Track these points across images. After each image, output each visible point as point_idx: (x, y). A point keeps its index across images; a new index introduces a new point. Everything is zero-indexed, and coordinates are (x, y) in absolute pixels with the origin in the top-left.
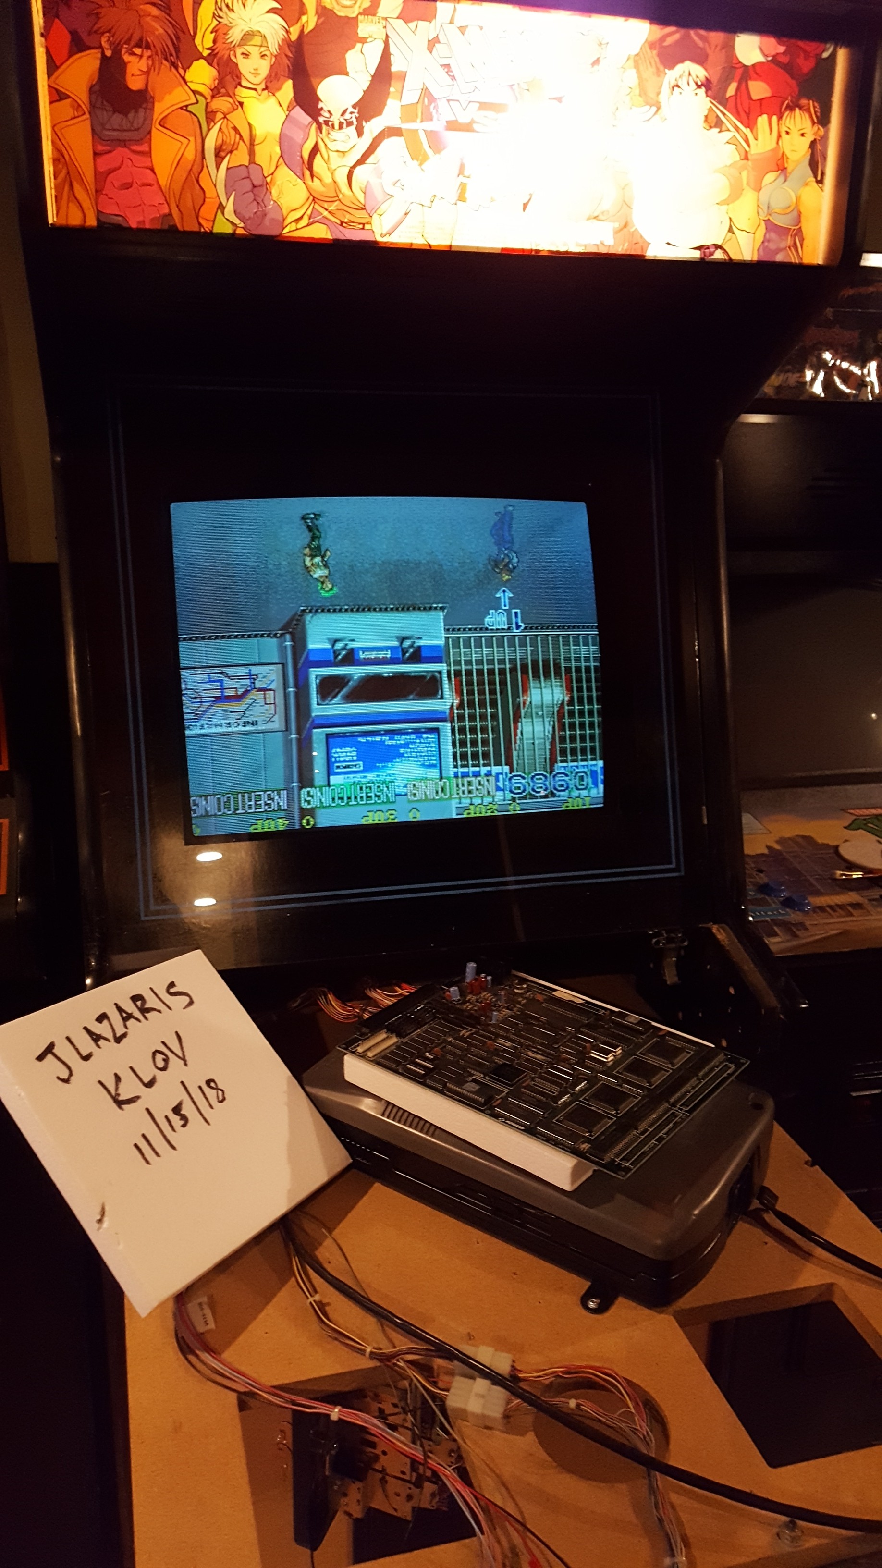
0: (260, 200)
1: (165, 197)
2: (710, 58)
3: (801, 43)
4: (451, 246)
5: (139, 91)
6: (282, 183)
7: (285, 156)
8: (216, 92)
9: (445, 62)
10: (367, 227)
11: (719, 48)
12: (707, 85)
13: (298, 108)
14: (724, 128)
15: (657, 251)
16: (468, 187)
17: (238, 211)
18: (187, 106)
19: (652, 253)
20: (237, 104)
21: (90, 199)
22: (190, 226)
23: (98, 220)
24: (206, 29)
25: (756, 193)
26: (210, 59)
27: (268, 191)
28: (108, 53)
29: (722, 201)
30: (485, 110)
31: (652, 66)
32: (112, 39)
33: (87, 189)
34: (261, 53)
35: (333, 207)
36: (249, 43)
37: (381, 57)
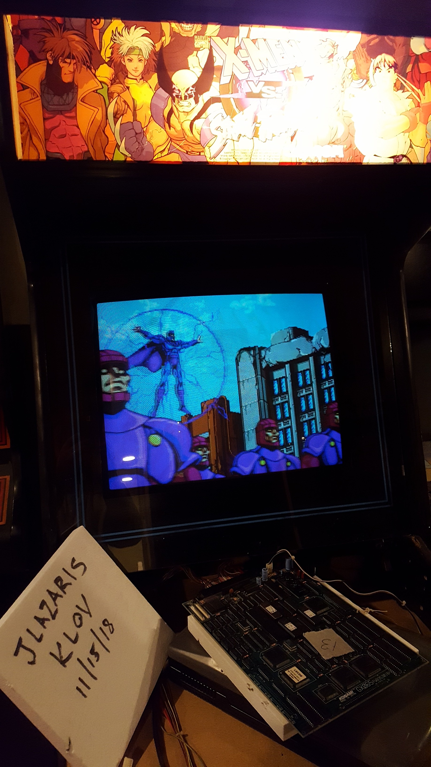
0: (140, 141)
1: (85, 141)
2: (396, 52)
4: (250, 163)
5: (69, 83)
6: (153, 131)
7: (154, 116)
8: (113, 81)
9: (245, 59)
10: (202, 154)
11: (401, 45)
12: (395, 66)
13: (161, 88)
14: (405, 91)
15: (369, 160)
16: (259, 129)
17: (127, 148)
18: (97, 90)
19: (365, 161)
20: (126, 88)
21: (42, 144)
22: (100, 157)
23: (47, 156)
24: (107, 47)
25: (425, 126)
26: (109, 64)
27: (145, 136)
28: (51, 62)
29: (406, 130)
30: (268, 85)
31: (363, 57)
32: (53, 55)
33: (40, 139)
34: (139, 58)
35: (182, 143)
36: (133, 54)
37: (208, 58)
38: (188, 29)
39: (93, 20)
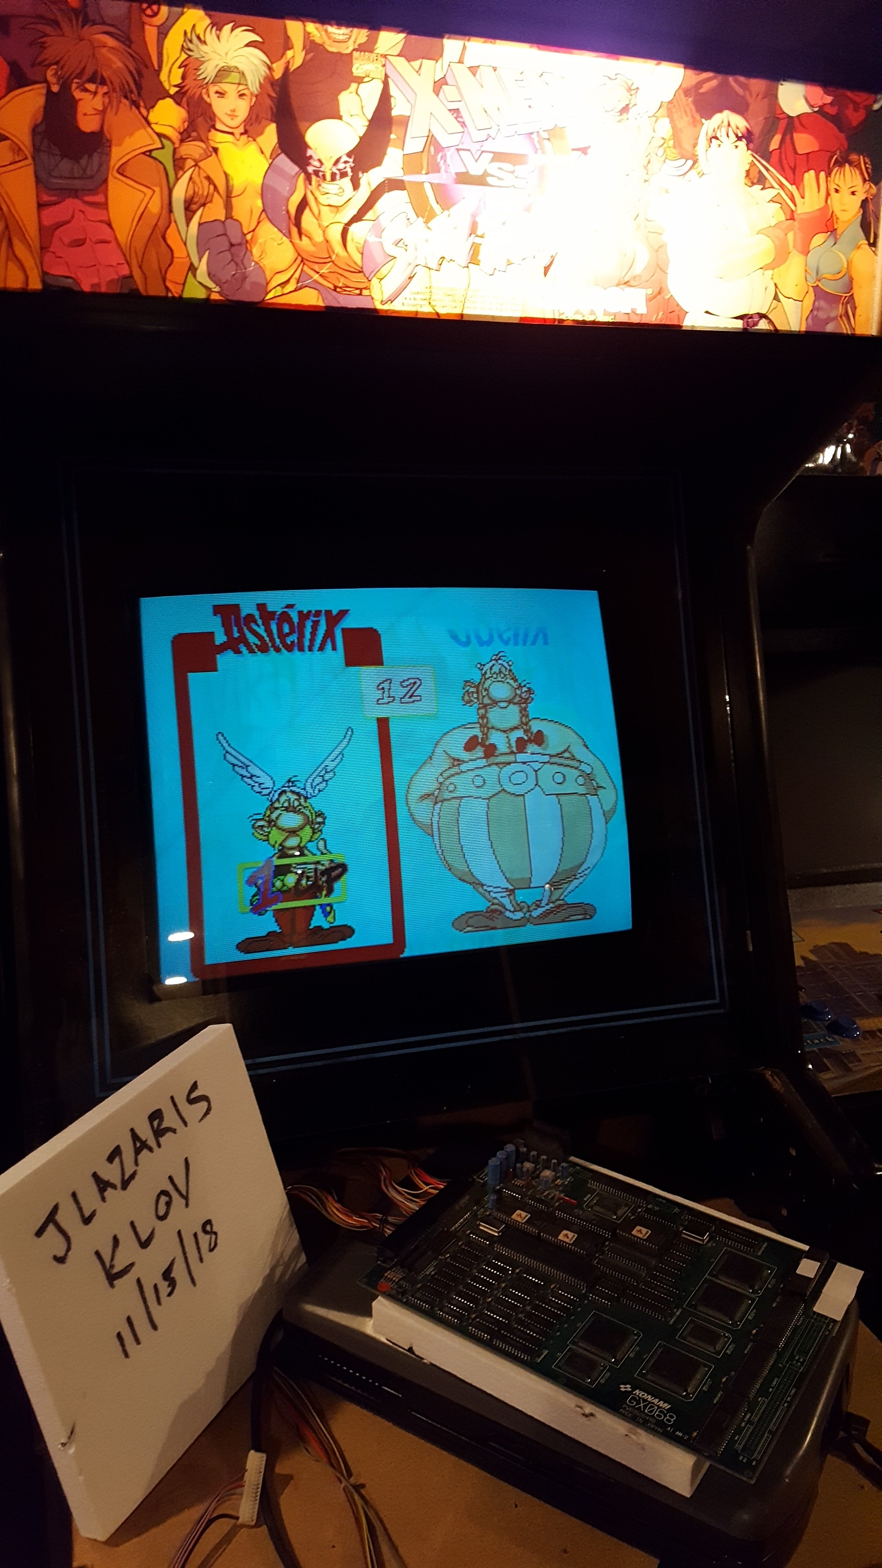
0: (239, 263)
1: (125, 256)
2: (751, 108)
3: (849, 94)
4: (462, 315)
5: (93, 133)
6: (265, 241)
7: (269, 211)
8: (185, 135)
9: (454, 106)
10: (365, 292)
11: (760, 96)
12: (748, 137)
13: (283, 155)
14: (767, 186)
15: (695, 321)
16: (481, 248)
17: (213, 273)
18: (151, 151)
19: (688, 323)
20: (211, 149)
21: (34, 258)
22: (156, 290)
23: (43, 282)
24: (173, 64)
25: (803, 257)
26: (179, 98)
27: (248, 251)
28: (55, 89)
29: (767, 265)
30: (500, 161)
31: (687, 115)
32: (59, 73)
33: (30, 246)
34: (239, 92)
35: (324, 270)
36: (226, 81)
37: (380, 99)
38: (341, 38)
39: (145, 6)
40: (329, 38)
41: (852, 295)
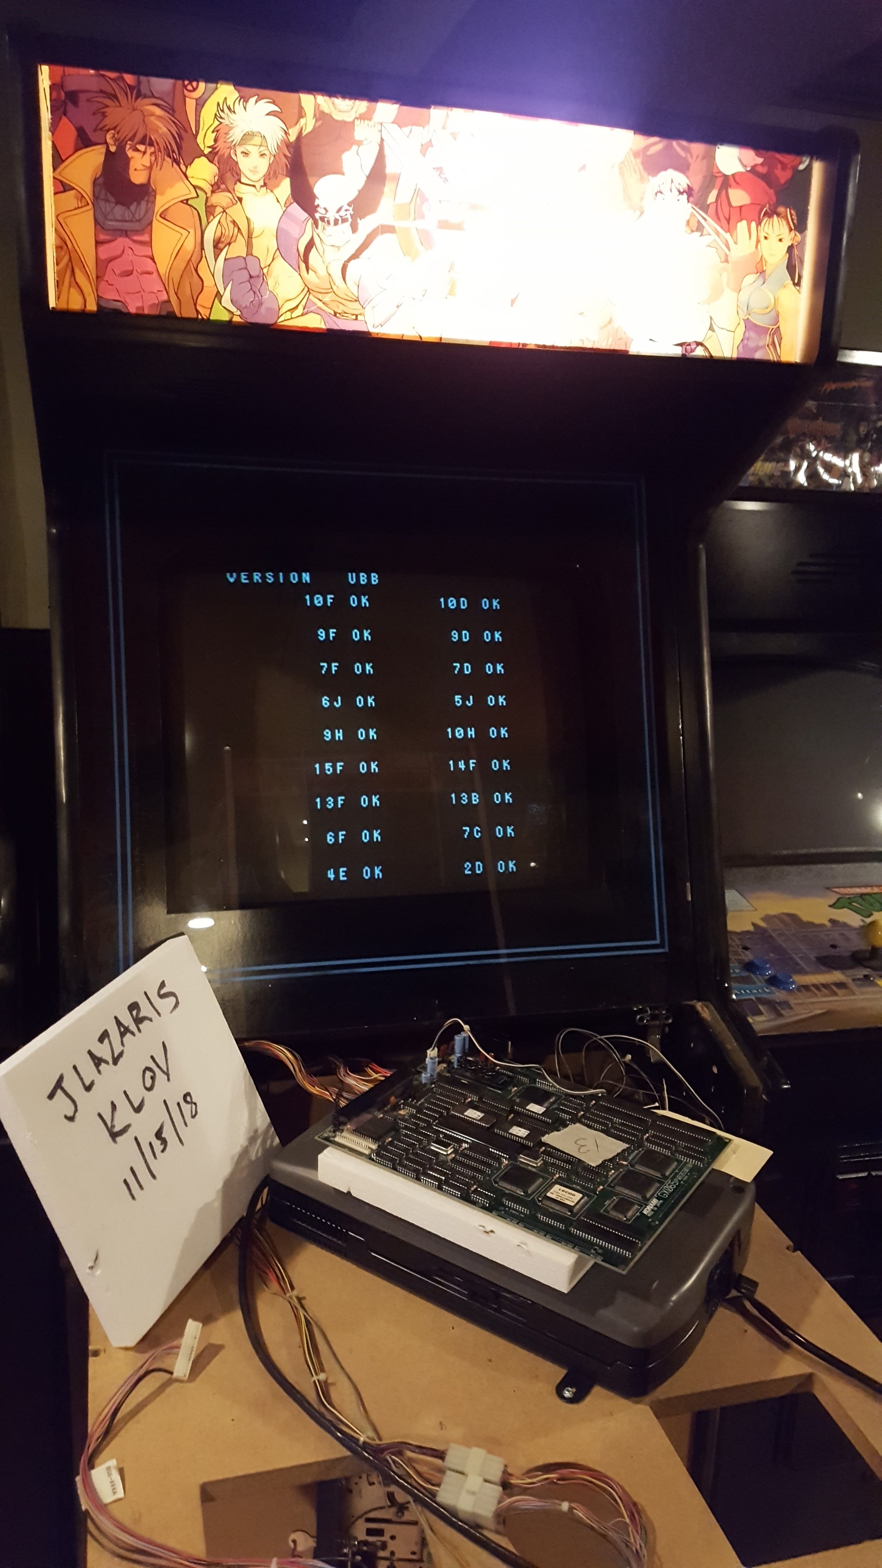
0: (256, 290)
1: (164, 284)
2: (691, 167)
3: (778, 156)
4: (441, 338)
5: (141, 185)
6: (279, 274)
7: (282, 250)
8: (216, 187)
9: (438, 165)
10: (360, 318)
11: (700, 157)
12: (689, 192)
13: (295, 204)
14: (705, 232)
15: (640, 347)
16: (459, 282)
17: (235, 300)
18: (187, 200)
19: (634, 349)
20: (236, 199)
21: (91, 283)
22: (188, 312)
23: (98, 305)
25: (736, 294)
26: (211, 156)
27: (264, 282)
28: (113, 149)
29: (703, 301)
31: (635, 172)
32: (116, 136)
33: (88, 275)
34: (260, 152)
35: (327, 298)
36: (249, 143)
37: (376, 160)
38: (346, 108)
39: (186, 82)
40: (335, 109)
41: (778, 327)
